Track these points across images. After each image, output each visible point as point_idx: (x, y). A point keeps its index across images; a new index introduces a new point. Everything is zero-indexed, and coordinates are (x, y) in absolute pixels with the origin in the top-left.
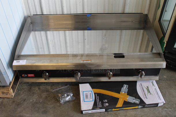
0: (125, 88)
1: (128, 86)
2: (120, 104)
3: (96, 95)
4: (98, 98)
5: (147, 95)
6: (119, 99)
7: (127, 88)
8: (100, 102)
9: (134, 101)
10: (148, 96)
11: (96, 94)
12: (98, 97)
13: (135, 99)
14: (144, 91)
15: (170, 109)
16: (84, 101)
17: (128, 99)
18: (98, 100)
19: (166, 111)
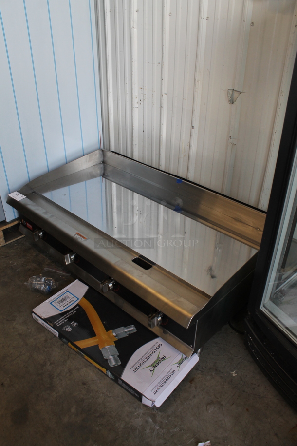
0: (126, 330)
1: (136, 331)
2: (86, 343)
3: (76, 308)
4: (72, 313)
5: (143, 367)
6: (96, 336)
7: (128, 333)
8: (66, 319)
9: (111, 357)
10: (145, 371)
11: (78, 307)
12: (75, 312)
13: (116, 356)
14: (148, 357)
15: (160, 427)
16: (51, 303)
17: (106, 347)
18: (68, 315)
19: (147, 422)
